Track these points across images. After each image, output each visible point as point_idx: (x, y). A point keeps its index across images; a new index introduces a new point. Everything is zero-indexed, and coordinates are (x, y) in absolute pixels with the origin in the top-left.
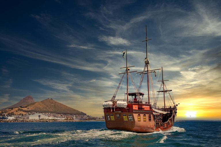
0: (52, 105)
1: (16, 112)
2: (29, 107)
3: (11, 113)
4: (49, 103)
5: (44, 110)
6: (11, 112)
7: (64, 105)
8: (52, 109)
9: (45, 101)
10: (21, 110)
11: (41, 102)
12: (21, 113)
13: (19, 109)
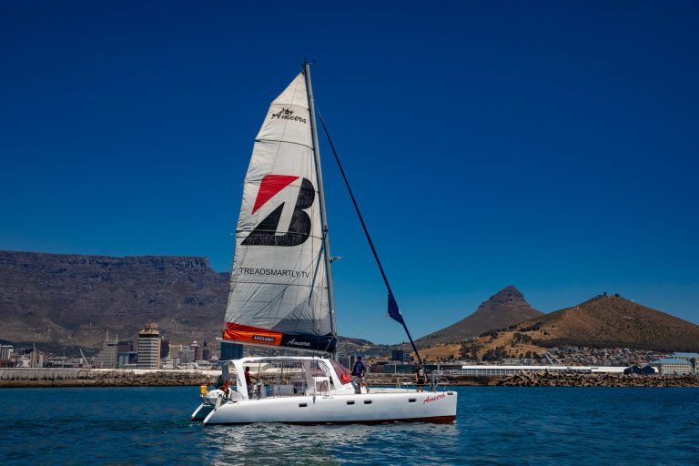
0: (627, 320)
1: (513, 346)
2: (547, 328)
3: (495, 349)
4: (612, 310)
5: (605, 337)
6: (493, 346)
7: (674, 318)
8: (630, 334)
9: (594, 304)
10: (527, 340)
11: (582, 306)
12: (528, 349)
13: (518, 336)
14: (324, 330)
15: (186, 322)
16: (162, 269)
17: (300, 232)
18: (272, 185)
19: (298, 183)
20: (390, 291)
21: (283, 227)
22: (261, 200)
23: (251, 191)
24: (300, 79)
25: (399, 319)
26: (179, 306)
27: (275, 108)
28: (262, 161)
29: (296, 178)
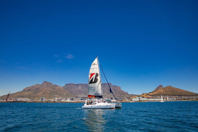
0: (170, 90)
1: (145, 96)
4: (168, 89)
8: (170, 93)
9: (165, 88)
10: (148, 95)
14: (101, 95)
15: (108, 93)
16: (104, 85)
17: (96, 81)
18: (92, 75)
19: (95, 74)
20: (110, 88)
21: (93, 81)
22: (91, 77)
23: (90, 76)
24: (96, 59)
25: (112, 92)
26: (107, 91)
27: (93, 64)
28: (91, 72)
29: (95, 73)
